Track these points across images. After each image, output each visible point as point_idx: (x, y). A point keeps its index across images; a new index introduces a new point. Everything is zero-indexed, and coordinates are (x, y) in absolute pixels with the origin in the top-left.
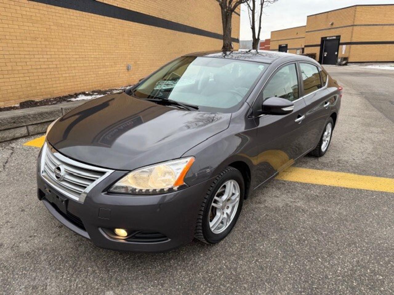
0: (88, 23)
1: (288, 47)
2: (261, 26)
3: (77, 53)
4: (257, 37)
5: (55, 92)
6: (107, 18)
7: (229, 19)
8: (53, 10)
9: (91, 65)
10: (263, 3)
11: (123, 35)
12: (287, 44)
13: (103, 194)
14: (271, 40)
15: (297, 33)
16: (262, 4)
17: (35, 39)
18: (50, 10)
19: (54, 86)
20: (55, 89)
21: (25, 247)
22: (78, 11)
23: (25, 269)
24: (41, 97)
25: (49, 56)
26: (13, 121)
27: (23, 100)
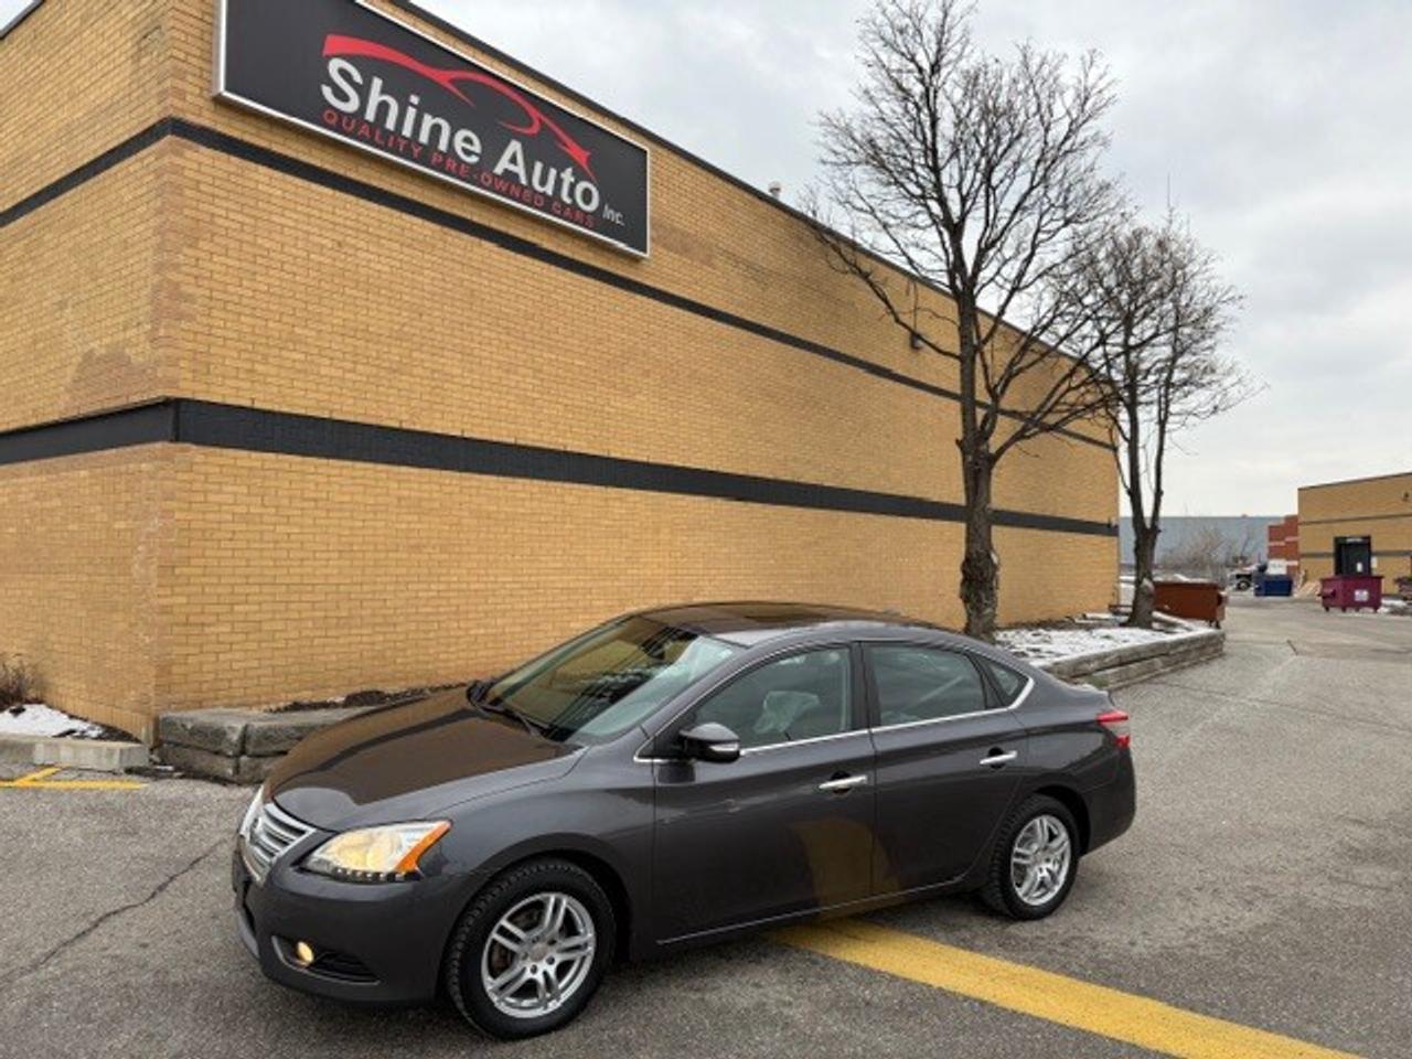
0: (560, 506)
1: (1375, 547)
2: (1163, 488)
3: (517, 579)
4: (1148, 524)
5: (441, 672)
6: (613, 492)
7: (982, 484)
8: (475, 484)
9: (550, 605)
10: (1166, 418)
11: (657, 531)
12: (1366, 533)
13: (291, 869)
14: (1301, 519)
15: (1407, 495)
16: (1162, 423)
17: (418, 548)
18: (467, 484)
19: (442, 656)
20: (442, 665)
21: (177, 976)
22: (535, 482)
23: (154, 1007)
24: (403, 683)
25: (442, 587)
26: (298, 735)
27: (357, 689)
